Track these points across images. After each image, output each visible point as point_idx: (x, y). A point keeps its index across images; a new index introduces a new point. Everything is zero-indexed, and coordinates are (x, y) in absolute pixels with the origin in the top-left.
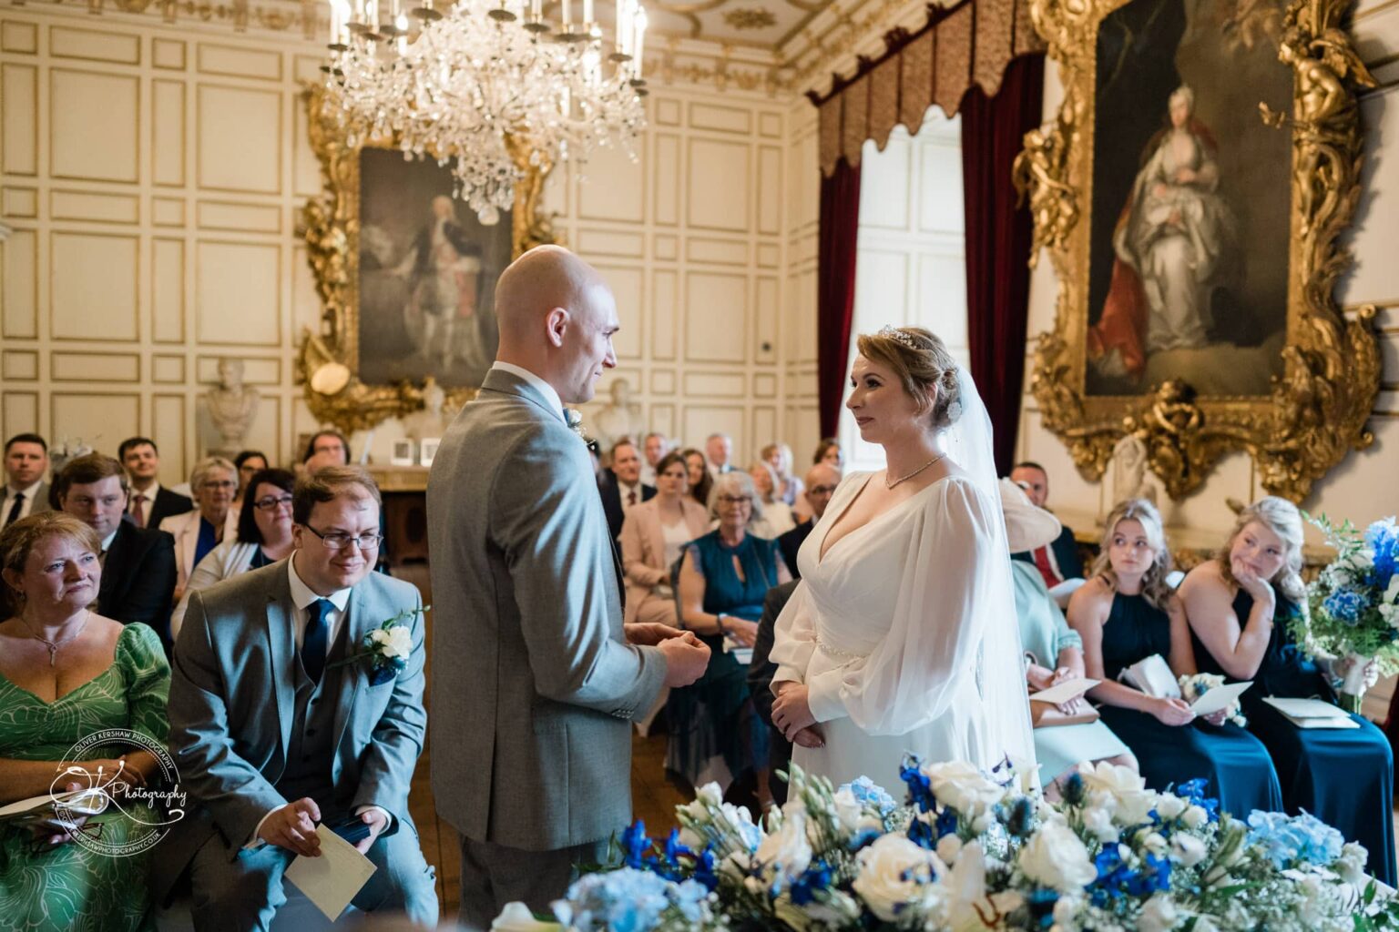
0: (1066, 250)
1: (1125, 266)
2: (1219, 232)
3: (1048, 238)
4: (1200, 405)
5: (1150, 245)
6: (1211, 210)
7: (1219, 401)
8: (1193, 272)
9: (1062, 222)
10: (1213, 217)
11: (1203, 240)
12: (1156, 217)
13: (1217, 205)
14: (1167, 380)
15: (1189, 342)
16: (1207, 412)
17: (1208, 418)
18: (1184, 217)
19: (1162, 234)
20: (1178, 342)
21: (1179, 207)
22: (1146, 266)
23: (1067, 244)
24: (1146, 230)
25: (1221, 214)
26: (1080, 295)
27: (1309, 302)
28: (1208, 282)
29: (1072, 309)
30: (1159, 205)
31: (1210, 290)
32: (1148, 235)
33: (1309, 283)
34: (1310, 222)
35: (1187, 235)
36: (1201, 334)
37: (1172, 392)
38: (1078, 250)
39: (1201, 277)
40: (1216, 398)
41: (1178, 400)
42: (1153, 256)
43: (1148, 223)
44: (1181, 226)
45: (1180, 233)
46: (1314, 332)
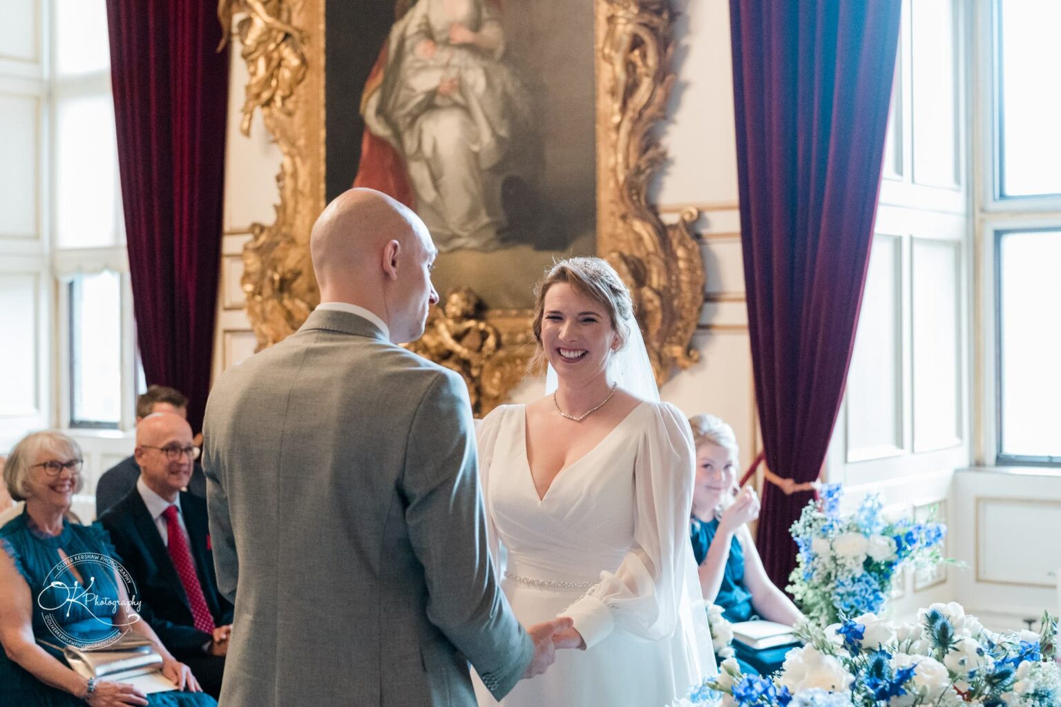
0: (290, 114)
1: (378, 141)
2: (508, 110)
3: (266, 95)
4: (492, 321)
5: (414, 117)
6: (497, 81)
7: (517, 316)
8: (476, 155)
9: (286, 74)
10: (499, 90)
11: (487, 118)
12: (422, 82)
13: (503, 75)
14: (456, 291)
15: (473, 243)
16: (501, 330)
17: (504, 338)
18: (460, 86)
19: (430, 104)
20: (459, 242)
21: (453, 73)
22: (410, 144)
23: (290, 105)
24: (410, 98)
25: (510, 89)
26: (313, 175)
27: (627, 201)
28: (495, 169)
29: (302, 193)
30: (425, 68)
31: (499, 182)
32: (412, 104)
33: (626, 180)
34: (624, 109)
35: (466, 109)
36: (491, 233)
37: (462, 305)
38: (308, 115)
39: (486, 163)
40: (514, 312)
41: (466, 316)
42: (421, 132)
43: (413, 90)
44: (457, 97)
45: (456, 105)
46: (631, 236)
